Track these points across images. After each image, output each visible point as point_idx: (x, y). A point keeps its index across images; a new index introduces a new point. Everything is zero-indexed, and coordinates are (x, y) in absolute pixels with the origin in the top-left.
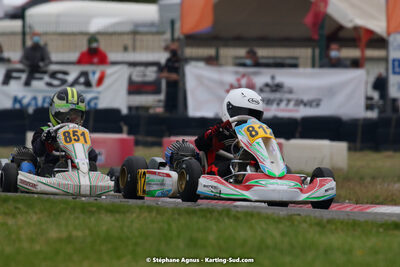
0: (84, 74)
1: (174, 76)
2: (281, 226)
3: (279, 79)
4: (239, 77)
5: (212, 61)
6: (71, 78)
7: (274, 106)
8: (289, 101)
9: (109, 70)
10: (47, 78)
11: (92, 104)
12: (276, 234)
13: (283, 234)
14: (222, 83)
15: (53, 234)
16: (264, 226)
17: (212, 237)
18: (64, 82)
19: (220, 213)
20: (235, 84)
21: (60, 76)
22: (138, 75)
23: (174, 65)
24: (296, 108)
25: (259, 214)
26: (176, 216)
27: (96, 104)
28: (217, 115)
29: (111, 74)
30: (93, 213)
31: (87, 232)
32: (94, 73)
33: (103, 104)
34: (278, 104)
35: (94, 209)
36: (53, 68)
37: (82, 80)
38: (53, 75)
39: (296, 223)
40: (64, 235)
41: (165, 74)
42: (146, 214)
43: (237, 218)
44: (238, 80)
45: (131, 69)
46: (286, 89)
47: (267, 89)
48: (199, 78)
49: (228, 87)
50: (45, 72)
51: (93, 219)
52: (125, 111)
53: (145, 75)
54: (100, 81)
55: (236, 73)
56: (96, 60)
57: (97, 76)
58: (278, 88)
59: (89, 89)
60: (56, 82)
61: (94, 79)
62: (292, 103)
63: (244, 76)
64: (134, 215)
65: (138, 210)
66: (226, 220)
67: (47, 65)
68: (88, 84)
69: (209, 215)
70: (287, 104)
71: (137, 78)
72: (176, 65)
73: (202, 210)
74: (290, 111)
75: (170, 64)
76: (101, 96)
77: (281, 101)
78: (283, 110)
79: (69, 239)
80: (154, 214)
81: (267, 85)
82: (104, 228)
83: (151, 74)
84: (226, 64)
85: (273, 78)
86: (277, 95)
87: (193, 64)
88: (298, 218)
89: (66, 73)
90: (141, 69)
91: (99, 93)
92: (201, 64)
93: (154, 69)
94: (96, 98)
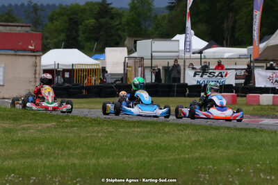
0: (220, 73)
6: (216, 75)
9: (229, 71)
10: (208, 74)
14: (267, 76)
18: (214, 76)
22: (239, 73)
27: (225, 83)
28: (265, 86)
29: (230, 73)
36: (210, 71)
37: (220, 75)
38: (210, 73)
44: (272, 75)
45: (236, 71)
48: (259, 74)
49: (269, 77)
50: (208, 72)
52: (234, 85)
53: (241, 73)
54: (226, 75)
57: (225, 73)
60: (211, 76)
61: (224, 75)
63: (274, 73)
67: (208, 70)
68: (222, 76)
87: (257, 69)
89: (214, 73)
91: (226, 79)
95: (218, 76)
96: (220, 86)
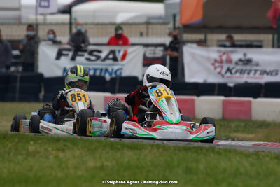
0: (113, 52)
1: (175, 54)
2: (250, 159)
3: (249, 56)
4: (221, 54)
5: (202, 43)
6: (103, 55)
7: (246, 75)
8: (256, 71)
9: (130, 49)
10: (86, 55)
11: (118, 73)
12: (247, 164)
13: (252, 165)
14: (208, 59)
15: (91, 164)
16: (238, 159)
17: (201, 167)
18: (98, 58)
19: (207, 150)
20: (218, 59)
21: (96, 53)
22: (150, 53)
23: (176, 46)
24: (261, 76)
25: (235, 150)
26: (177, 152)
27: (121, 73)
28: (205, 80)
29: (132, 52)
30: (118, 149)
31: (114, 163)
32: (119, 51)
33: (126, 73)
34: (248, 73)
35: (119, 146)
36: (91, 48)
37: (111, 56)
38: (91, 53)
39: (261, 157)
40: (99, 164)
41: (169, 52)
42: (155, 150)
43: (219, 153)
44: (221, 57)
45: (146, 48)
46: (254, 63)
47: (241, 63)
48: (193, 55)
49: (213, 62)
50: (85, 51)
51: (119, 154)
52: (141, 78)
53: (155, 53)
54: (124, 57)
55: (219, 51)
56: (121, 42)
57: (122, 53)
58: (248, 62)
59: (116, 63)
60: (93, 58)
61: (119, 56)
62: (258, 73)
63: (224, 53)
64: (147, 151)
65: (149, 148)
66: (212, 155)
67: (86, 46)
68: (115, 59)
69: (199, 152)
70: (255, 74)
71: (149, 55)
72: (177, 46)
73: (194, 148)
74: (257, 78)
75: (173, 45)
76: (125, 68)
77: (251, 71)
78: (252, 78)
79: (102, 168)
80: (161, 150)
81: (240, 60)
82: (126, 160)
83: (159, 52)
84: (212, 45)
85: (245, 55)
86: (248, 67)
87: (189, 45)
88: (263, 153)
89: (100, 52)
90: (153, 48)
91: (123, 65)
92: (194, 45)
93: (161, 48)
94: (121, 69)
95: (107, 58)
96: (113, 80)
